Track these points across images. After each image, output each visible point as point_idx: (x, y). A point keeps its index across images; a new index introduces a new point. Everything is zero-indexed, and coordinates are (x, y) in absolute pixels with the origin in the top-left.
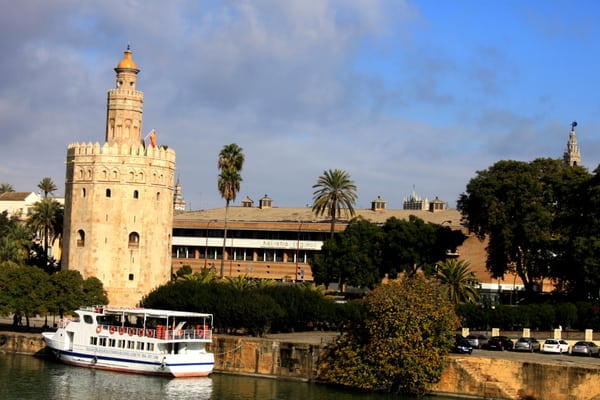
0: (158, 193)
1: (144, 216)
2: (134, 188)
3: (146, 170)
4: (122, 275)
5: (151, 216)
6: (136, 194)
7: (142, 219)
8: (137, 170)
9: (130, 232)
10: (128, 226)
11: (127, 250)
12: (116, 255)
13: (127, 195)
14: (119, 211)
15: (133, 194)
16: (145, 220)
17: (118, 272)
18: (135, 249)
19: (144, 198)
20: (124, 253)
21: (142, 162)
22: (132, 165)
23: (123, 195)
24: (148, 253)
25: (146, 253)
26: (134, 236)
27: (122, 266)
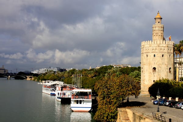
0: (163, 55)
1: (157, 62)
2: (154, 54)
3: (157, 48)
4: (151, 81)
5: (160, 62)
6: (154, 56)
7: (157, 63)
8: (154, 48)
9: (153, 68)
10: (152, 65)
11: (152, 73)
12: (149, 75)
14: (150, 61)
17: (150, 80)
19: (157, 57)
20: (151, 74)
21: (156, 46)
22: (153, 47)
23: (150, 56)
25: (159, 73)
27: (151, 78)
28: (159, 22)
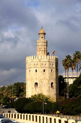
0: (44, 70)
2: (36, 69)
3: (39, 63)
5: (41, 77)
6: (36, 71)
9: (35, 83)
10: (34, 80)
11: (34, 88)
12: (32, 90)
13: (33, 71)
14: (32, 77)
15: (35, 71)
16: (39, 78)
18: (37, 88)
19: (38, 72)
22: (34, 62)
24: (41, 89)
26: (36, 84)
28: (42, 37)
